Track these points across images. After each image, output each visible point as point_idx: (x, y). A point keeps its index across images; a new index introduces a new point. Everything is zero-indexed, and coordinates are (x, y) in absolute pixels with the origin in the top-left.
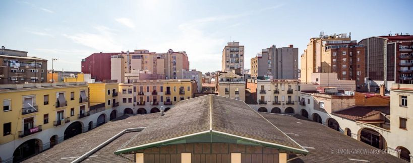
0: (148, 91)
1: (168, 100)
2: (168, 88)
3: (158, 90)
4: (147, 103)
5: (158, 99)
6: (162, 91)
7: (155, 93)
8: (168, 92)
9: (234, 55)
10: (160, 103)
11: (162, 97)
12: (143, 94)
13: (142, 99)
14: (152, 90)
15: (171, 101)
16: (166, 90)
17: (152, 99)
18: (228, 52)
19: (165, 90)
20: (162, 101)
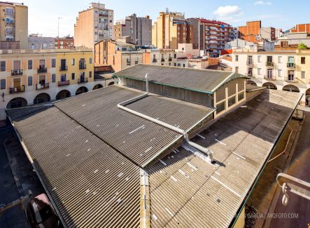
0: (30, 68)
1: (63, 79)
2: (63, 62)
3: (48, 65)
4: (28, 88)
5: (48, 79)
6: (54, 66)
7: (42, 70)
8: (63, 67)
9: (103, 20)
10: (51, 85)
11: (54, 76)
12: (21, 74)
13: (17, 81)
14: (36, 65)
15: (67, 79)
16: (60, 65)
17: (36, 79)
18: (97, 15)
19: (58, 64)
20: (54, 80)
